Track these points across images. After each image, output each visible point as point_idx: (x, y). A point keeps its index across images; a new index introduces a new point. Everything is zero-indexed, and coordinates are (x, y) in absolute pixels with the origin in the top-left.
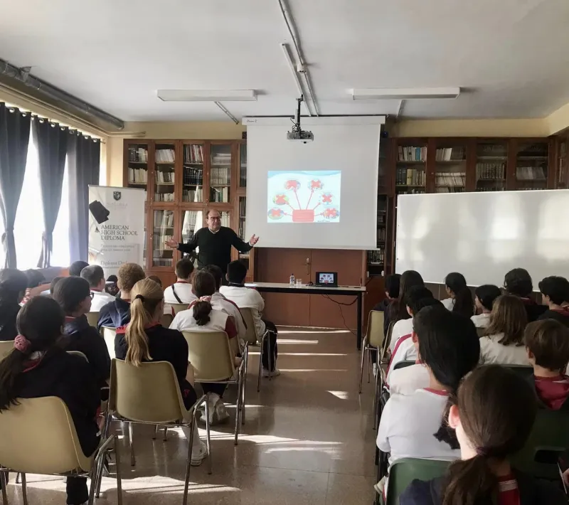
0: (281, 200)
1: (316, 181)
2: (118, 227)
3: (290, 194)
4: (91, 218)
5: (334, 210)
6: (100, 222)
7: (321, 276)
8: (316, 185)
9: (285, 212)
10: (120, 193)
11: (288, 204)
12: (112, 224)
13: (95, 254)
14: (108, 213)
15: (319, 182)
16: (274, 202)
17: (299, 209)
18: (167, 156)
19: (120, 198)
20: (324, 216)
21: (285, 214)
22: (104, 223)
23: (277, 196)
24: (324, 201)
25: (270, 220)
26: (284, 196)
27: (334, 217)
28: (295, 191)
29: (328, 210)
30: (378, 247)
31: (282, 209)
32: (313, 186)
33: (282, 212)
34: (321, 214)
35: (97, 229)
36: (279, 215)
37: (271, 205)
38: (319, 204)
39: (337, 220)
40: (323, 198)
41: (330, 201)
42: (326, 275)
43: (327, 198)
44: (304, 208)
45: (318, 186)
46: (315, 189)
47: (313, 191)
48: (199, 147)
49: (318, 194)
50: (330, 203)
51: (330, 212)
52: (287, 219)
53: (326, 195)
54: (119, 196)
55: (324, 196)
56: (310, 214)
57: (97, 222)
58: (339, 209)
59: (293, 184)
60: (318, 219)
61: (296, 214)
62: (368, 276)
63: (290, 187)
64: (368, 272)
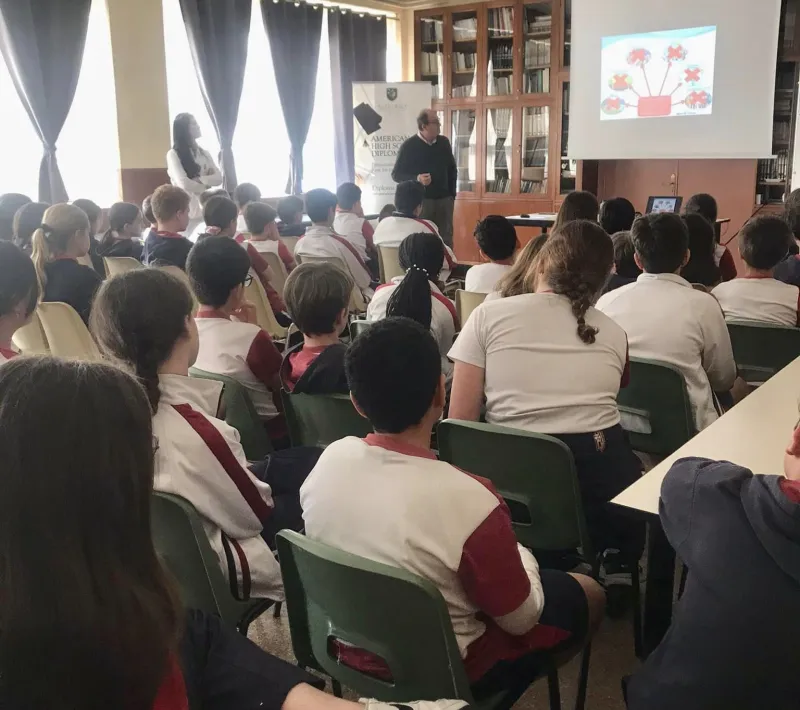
0: (621, 83)
1: (675, 47)
2: (394, 139)
3: (634, 73)
4: (357, 126)
5: (704, 93)
6: (369, 132)
7: (656, 202)
8: (675, 53)
9: (627, 102)
10: (395, 90)
11: (631, 88)
12: (387, 134)
13: (364, 176)
14: (379, 119)
15: (680, 48)
16: (611, 86)
17: (647, 95)
18: (467, 30)
19: (396, 97)
20: (687, 105)
21: (628, 105)
22: (374, 134)
23: (616, 77)
24: (687, 80)
25: (604, 116)
26: (625, 76)
27: (703, 106)
28: (642, 67)
29: (694, 94)
30: (773, 153)
31: (621, 98)
32: (670, 57)
33: (623, 102)
34: (682, 102)
35: (365, 142)
36: (617, 107)
37: (607, 93)
38: (680, 85)
39: (708, 110)
40: (686, 75)
41: (697, 79)
42: (665, 201)
43: (692, 75)
44: (655, 93)
45: (679, 56)
46: (674, 62)
47: (670, 65)
48: (510, 10)
49: (679, 67)
50: (696, 83)
51: (696, 98)
52: (630, 113)
53: (692, 70)
54: (394, 95)
55: (687, 71)
56: (665, 103)
57: (364, 132)
58: (710, 92)
59: (639, 55)
60: (678, 110)
61: (645, 104)
62: (759, 202)
63: (634, 60)
64: (759, 196)
